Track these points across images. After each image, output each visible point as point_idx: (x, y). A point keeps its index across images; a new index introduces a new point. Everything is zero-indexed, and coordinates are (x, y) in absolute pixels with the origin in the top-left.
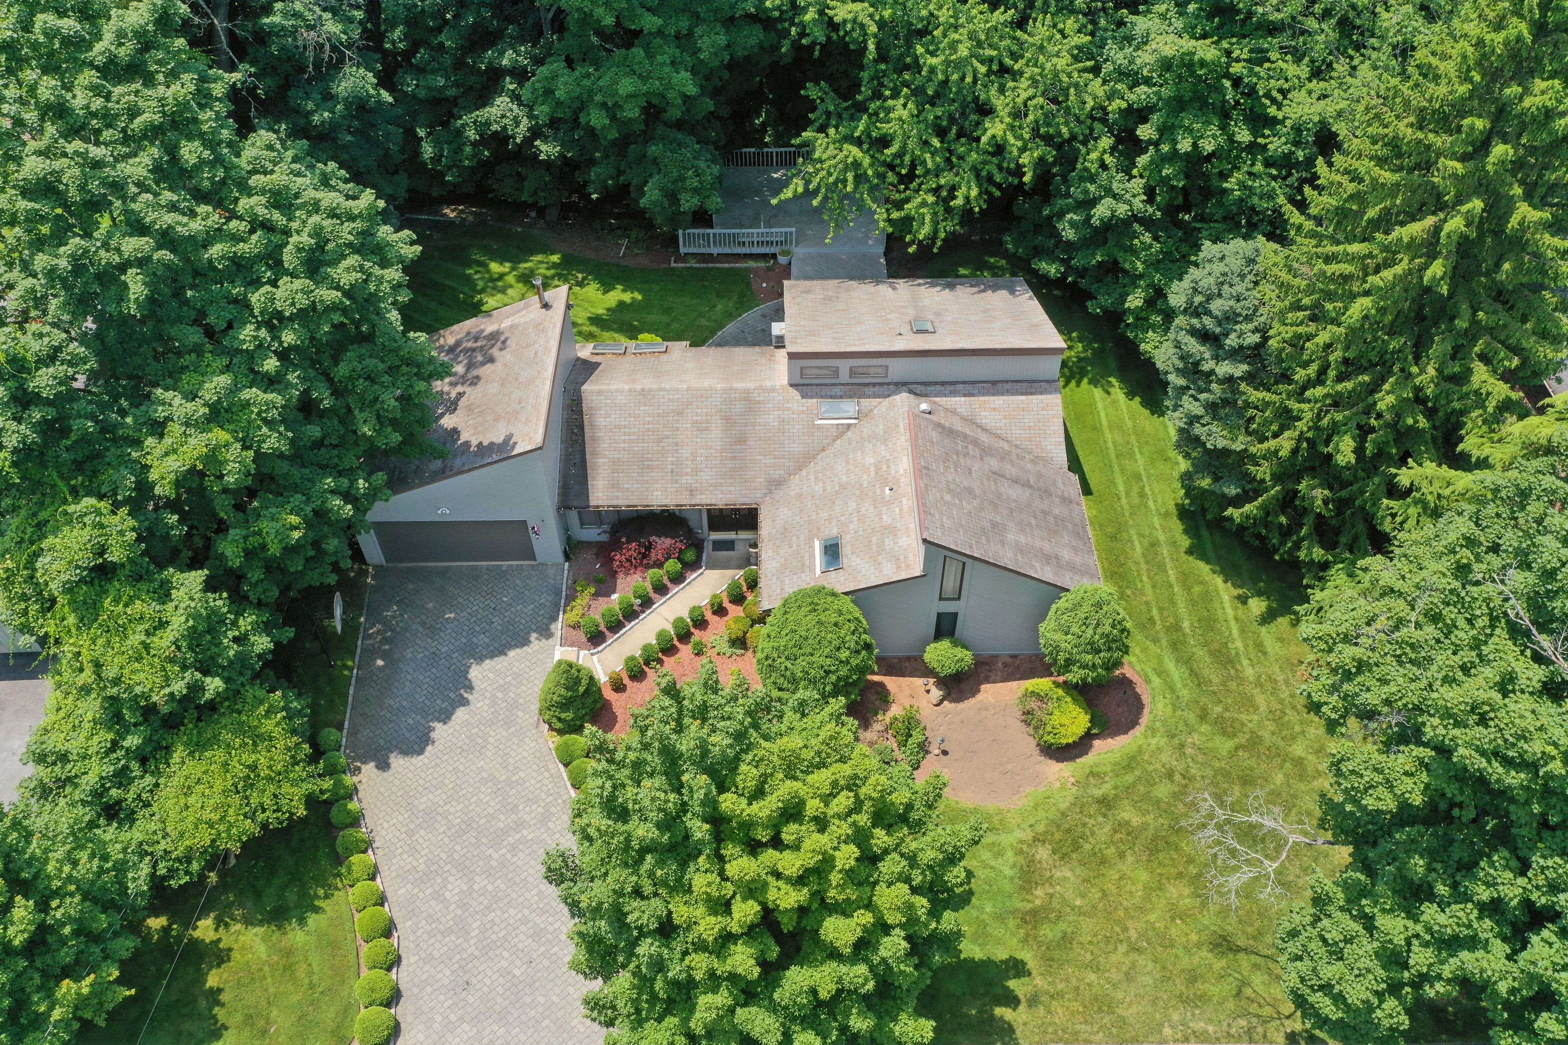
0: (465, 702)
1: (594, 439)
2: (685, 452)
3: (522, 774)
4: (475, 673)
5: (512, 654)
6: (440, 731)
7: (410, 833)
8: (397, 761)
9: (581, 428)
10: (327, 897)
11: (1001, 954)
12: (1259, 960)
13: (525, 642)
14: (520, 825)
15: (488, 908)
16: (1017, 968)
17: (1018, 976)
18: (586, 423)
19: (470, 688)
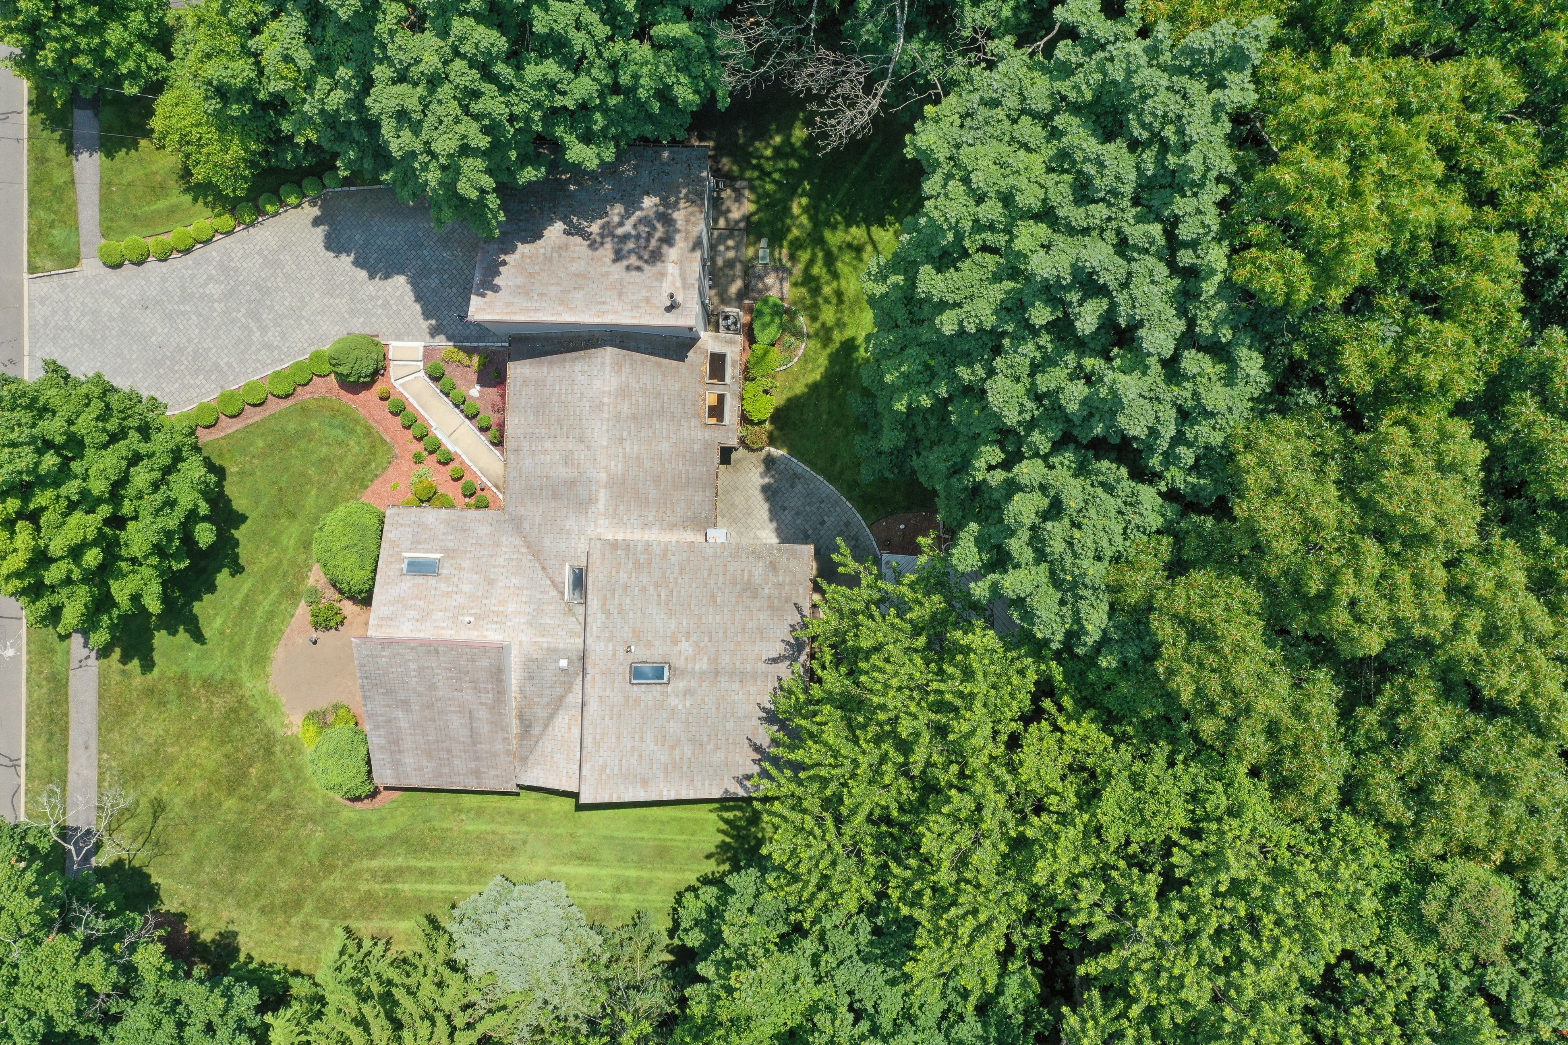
0: (372, 277)
1: (564, 360)
2: (548, 445)
3: (306, 327)
4: (400, 281)
5: (418, 307)
6: (346, 260)
7: (260, 252)
8: (320, 232)
9: (573, 350)
10: (206, 204)
11: (156, 656)
12: (148, 829)
13: (427, 315)
14: (264, 329)
15: (200, 314)
16: (148, 665)
17: (142, 666)
18: (577, 354)
19: (387, 276)
